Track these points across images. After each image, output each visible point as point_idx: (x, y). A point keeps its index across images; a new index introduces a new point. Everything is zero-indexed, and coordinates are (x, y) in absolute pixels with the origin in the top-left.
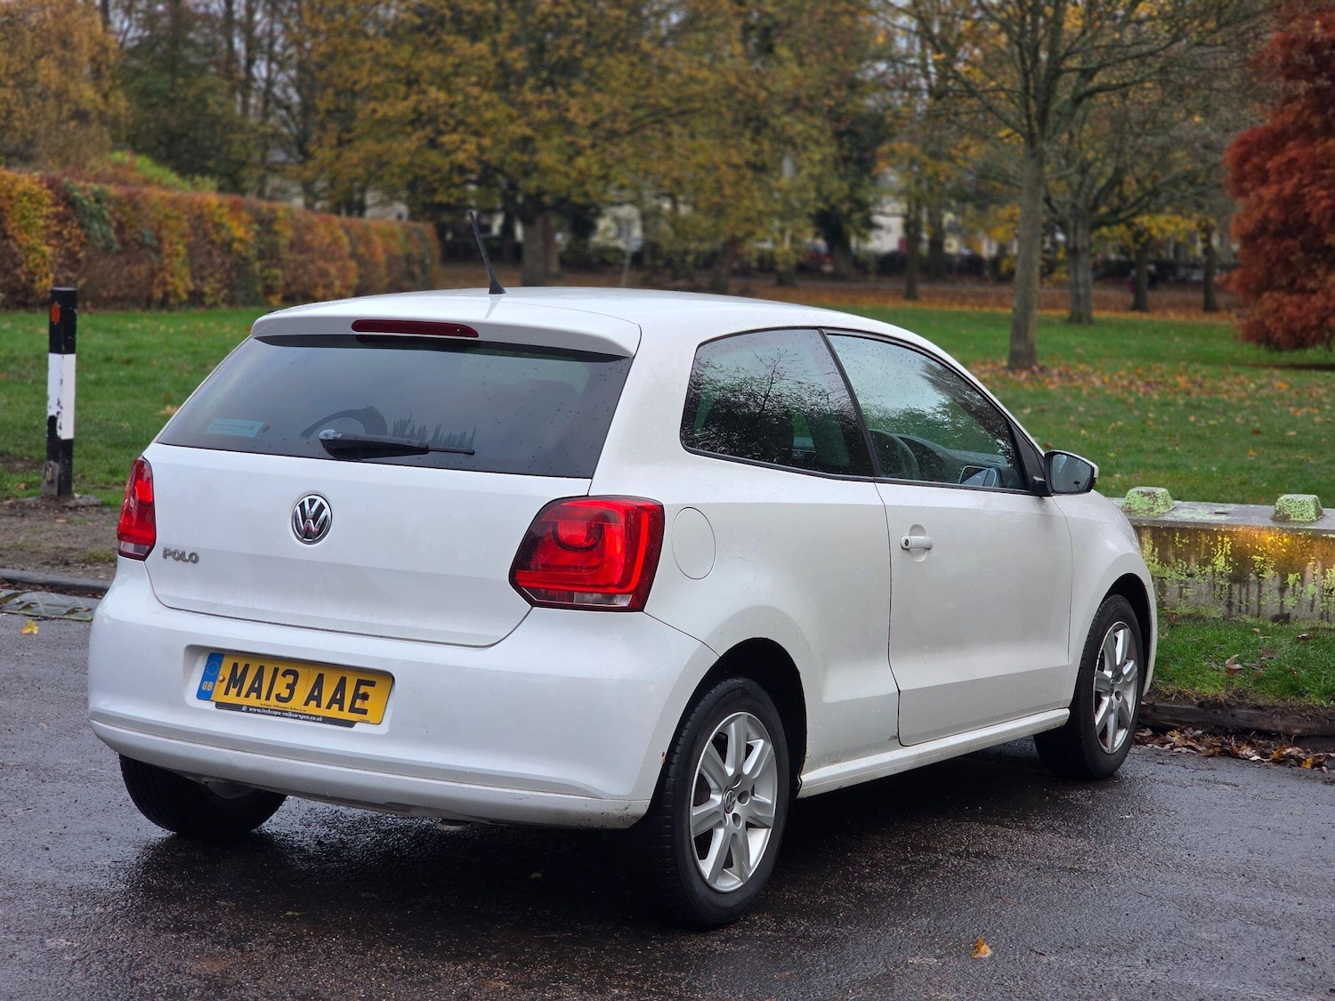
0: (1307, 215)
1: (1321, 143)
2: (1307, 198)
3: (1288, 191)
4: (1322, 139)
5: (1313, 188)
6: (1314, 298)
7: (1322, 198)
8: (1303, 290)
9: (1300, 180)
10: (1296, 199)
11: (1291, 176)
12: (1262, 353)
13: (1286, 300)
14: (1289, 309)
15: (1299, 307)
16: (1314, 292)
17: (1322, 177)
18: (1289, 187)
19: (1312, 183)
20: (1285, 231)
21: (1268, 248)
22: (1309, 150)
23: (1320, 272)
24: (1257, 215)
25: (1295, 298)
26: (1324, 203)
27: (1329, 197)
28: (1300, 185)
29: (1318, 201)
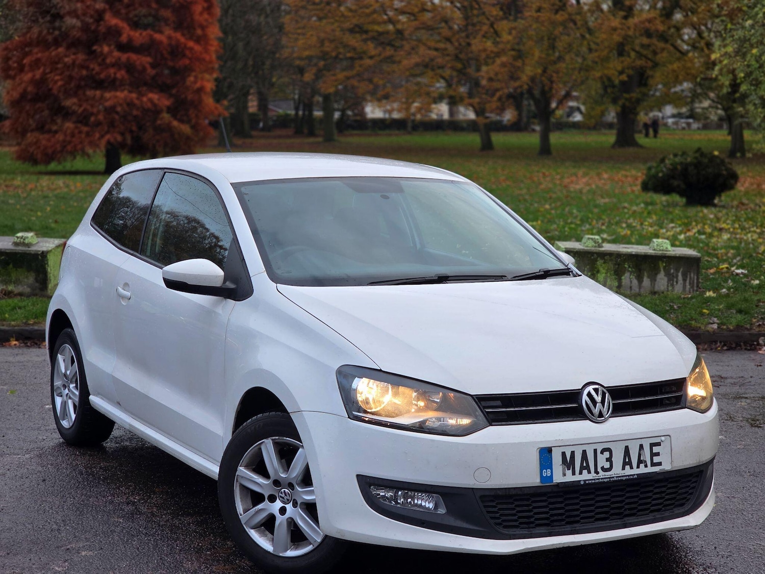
0: (50, 90)
1: (54, 50)
2: (50, 80)
3: (38, 77)
4: (53, 48)
5: (52, 75)
6: (57, 136)
7: (58, 80)
8: (49, 131)
9: (44, 70)
10: (43, 81)
11: (39, 69)
12: (26, 166)
13: (41, 137)
14: (44, 142)
15: (49, 140)
16: (56, 132)
17: (57, 69)
18: (38, 74)
19: (51, 72)
20: (36, 98)
21: (28, 108)
22: (47, 54)
23: (59, 121)
24: (20, 89)
25: (46, 136)
26: (60, 83)
27: (61, 79)
28: (44, 74)
29: (56, 82)
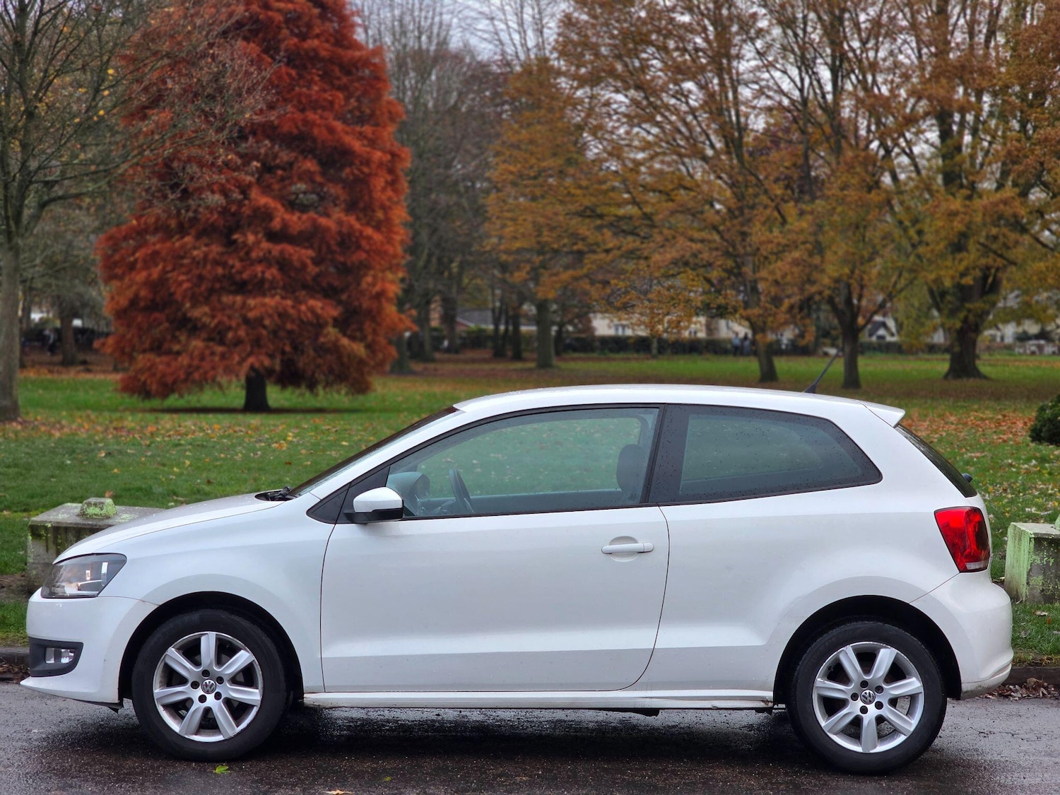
0: (172, 295)
1: (178, 240)
2: (171, 281)
3: (155, 276)
4: (177, 237)
5: (175, 273)
6: (180, 359)
7: (183, 281)
8: (169, 352)
9: (164, 268)
10: (162, 282)
11: (156, 265)
12: (135, 400)
13: (158, 360)
14: (161, 367)
15: (168, 365)
16: (178, 353)
17: (181, 266)
18: (156, 272)
19: (173, 270)
20: (152, 307)
21: (139, 319)
22: (168, 244)
23: (183, 338)
24: (130, 294)
25: (165, 359)
26: (186, 285)
27: (188, 280)
28: (164, 272)
29: (180, 284)
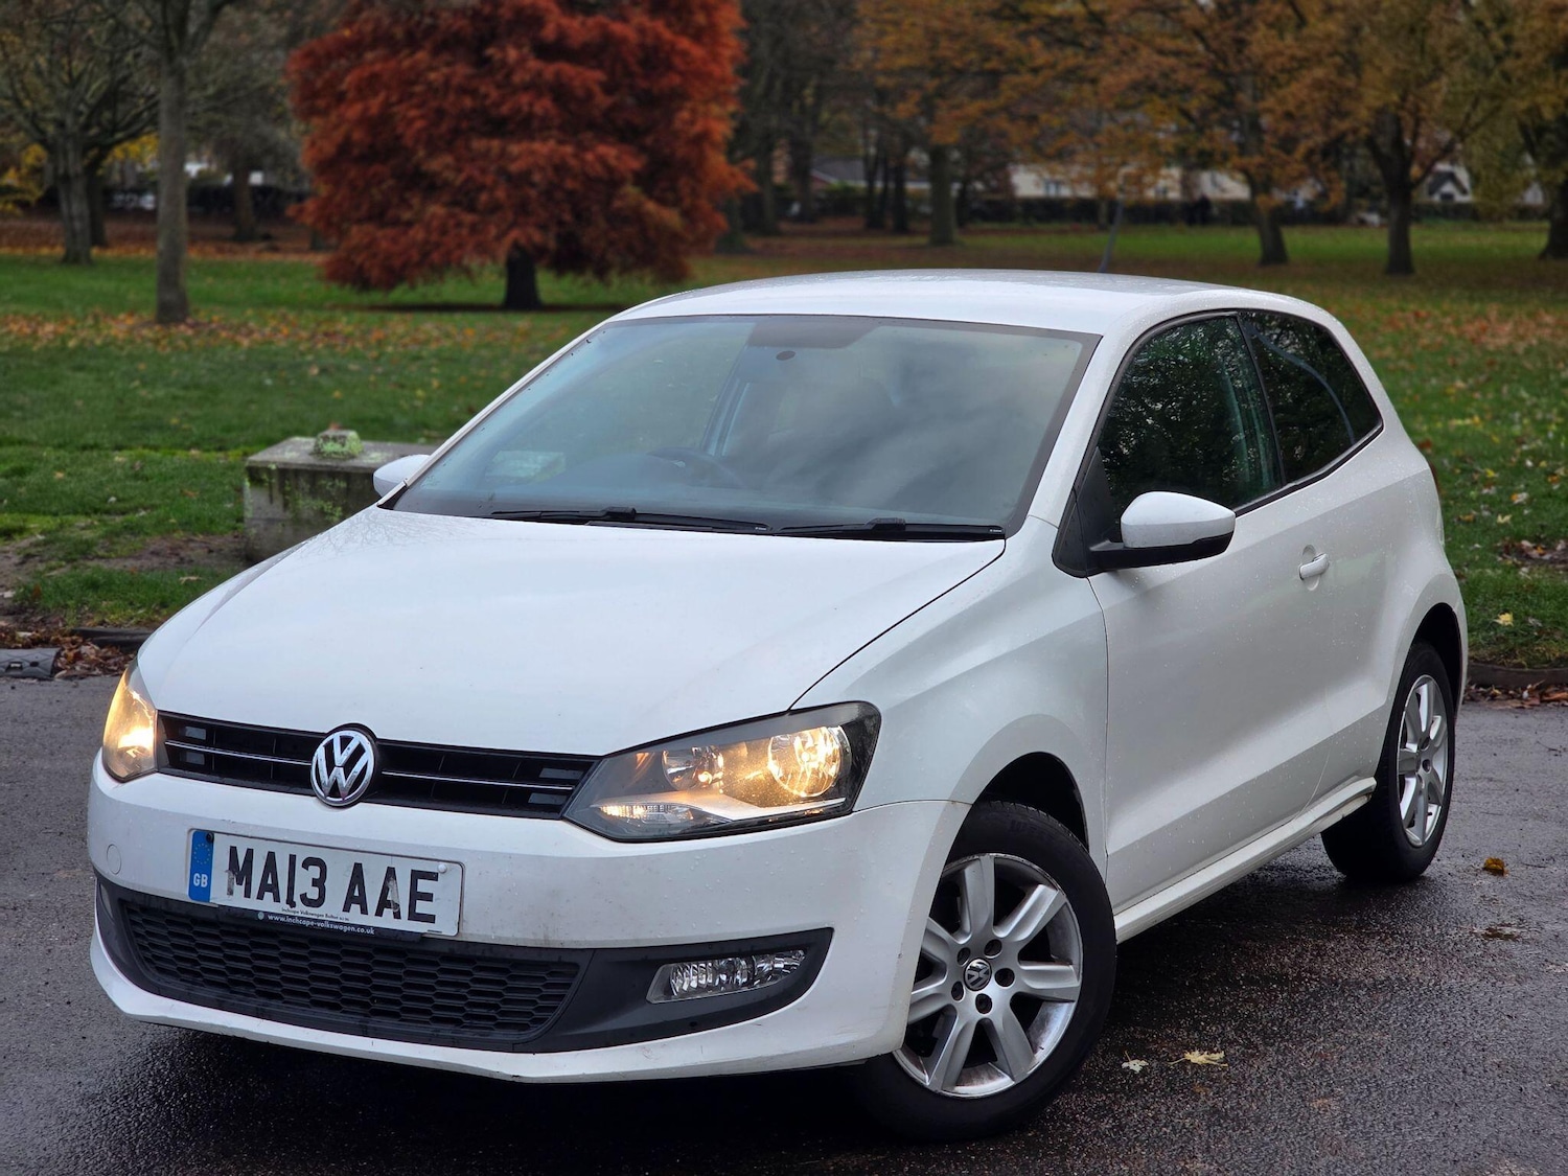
0: (399, 138)
1: (406, 57)
2: (398, 118)
3: (374, 111)
4: (406, 52)
5: (403, 107)
6: (411, 233)
7: (415, 119)
8: (396, 222)
9: (387, 98)
10: (384, 119)
11: (376, 94)
12: (348, 294)
13: (380, 234)
14: (384, 245)
15: (394, 240)
16: (409, 224)
17: (412, 95)
18: (375, 104)
19: (400, 102)
20: (371, 155)
21: (353, 173)
22: (392, 64)
23: (416, 201)
24: (338, 136)
25: (390, 232)
26: (419, 124)
27: (422, 117)
28: (387, 105)
29: (411, 121)
